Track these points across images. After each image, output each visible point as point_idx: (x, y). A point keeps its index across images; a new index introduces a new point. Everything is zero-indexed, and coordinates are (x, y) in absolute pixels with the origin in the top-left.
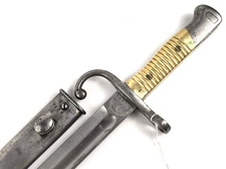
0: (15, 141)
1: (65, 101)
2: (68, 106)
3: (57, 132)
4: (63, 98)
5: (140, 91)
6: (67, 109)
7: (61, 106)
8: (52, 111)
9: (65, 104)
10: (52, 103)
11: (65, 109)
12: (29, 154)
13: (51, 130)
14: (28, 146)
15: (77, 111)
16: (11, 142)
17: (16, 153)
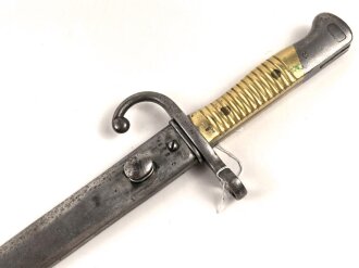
0: (93, 185)
1: (176, 138)
2: (179, 146)
3: (156, 182)
4: (172, 133)
5: (207, 130)
6: (176, 149)
7: (167, 145)
8: (153, 150)
9: (174, 142)
10: (156, 138)
11: (172, 150)
12: (110, 207)
13: (148, 177)
14: (111, 196)
15: (191, 156)
16: (87, 186)
17: (92, 203)
